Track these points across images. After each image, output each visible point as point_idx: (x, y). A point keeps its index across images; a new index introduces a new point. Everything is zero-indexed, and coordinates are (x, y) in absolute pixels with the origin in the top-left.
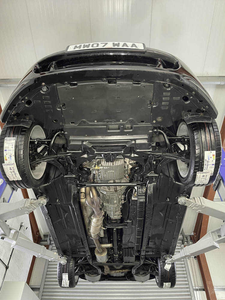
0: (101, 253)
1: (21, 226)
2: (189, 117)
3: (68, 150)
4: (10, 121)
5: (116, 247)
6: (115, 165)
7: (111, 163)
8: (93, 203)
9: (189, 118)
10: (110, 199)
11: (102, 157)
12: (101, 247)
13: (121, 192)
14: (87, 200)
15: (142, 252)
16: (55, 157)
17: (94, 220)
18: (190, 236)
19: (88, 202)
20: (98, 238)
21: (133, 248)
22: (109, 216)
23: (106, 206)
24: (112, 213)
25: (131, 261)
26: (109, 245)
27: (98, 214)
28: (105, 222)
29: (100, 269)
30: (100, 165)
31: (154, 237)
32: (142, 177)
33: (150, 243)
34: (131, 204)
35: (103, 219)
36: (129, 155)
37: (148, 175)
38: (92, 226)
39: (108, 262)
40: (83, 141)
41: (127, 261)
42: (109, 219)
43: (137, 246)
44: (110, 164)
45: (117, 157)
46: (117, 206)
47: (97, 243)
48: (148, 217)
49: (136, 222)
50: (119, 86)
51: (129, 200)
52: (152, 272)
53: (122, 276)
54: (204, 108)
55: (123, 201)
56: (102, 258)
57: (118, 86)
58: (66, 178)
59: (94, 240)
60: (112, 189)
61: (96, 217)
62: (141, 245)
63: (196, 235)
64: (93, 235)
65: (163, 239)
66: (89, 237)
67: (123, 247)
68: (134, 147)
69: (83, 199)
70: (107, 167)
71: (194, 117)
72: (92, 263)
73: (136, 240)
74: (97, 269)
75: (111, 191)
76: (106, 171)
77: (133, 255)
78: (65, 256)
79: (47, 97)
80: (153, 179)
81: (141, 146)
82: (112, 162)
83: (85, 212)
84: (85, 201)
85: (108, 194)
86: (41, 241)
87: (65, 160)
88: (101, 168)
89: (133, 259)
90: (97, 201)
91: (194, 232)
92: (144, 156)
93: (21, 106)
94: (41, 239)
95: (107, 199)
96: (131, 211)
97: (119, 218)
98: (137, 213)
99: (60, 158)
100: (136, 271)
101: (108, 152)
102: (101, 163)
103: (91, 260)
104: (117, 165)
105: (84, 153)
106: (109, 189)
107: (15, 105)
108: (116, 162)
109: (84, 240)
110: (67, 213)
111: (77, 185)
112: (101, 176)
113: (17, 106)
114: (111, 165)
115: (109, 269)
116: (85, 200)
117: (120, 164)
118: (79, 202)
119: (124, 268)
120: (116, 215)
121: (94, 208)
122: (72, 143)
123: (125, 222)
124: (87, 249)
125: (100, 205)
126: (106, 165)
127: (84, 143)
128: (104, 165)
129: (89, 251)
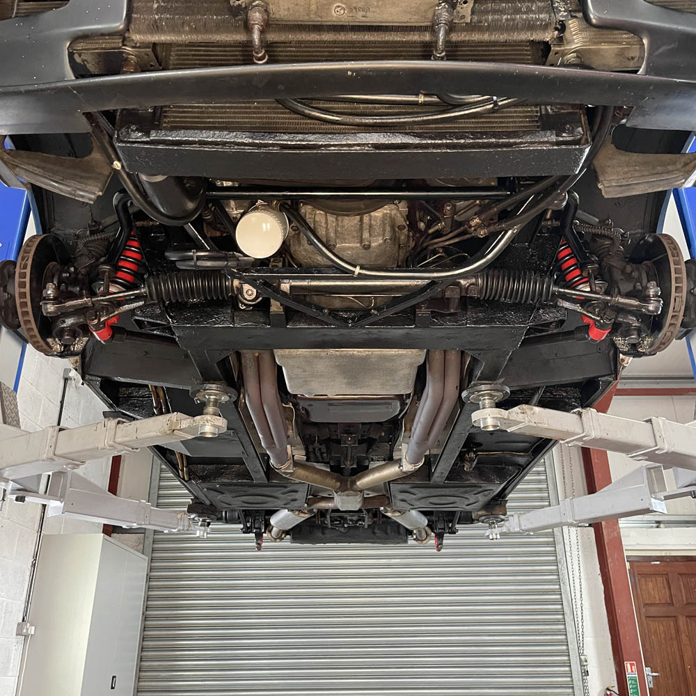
1: (66, 380)
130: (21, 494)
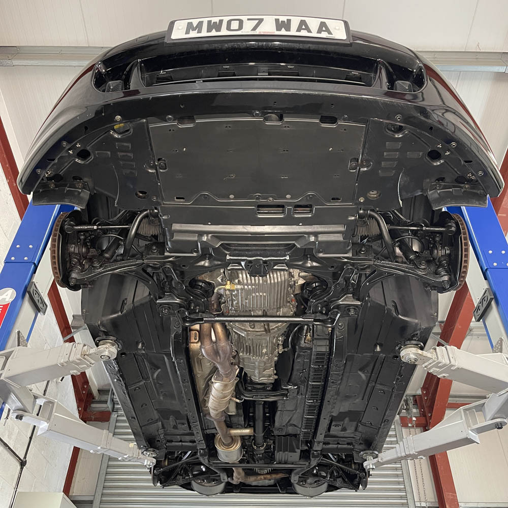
0: (228, 445)
2: (438, 191)
3: (168, 251)
4: (41, 190)
5: (260, 435)
6: (269, 282)
7: (260, 278)
8: (216, 353)
9: (439, 194)
10: (255, 346)
11: (241, 267)
12: (230, 434)
13: (278, 332)
14: (204, 348)
15: (316, 444)
16: (138, 264)
17: (217, 386)
18: (414, 396)
19: (205, 351)
20: (223, 418)
21: (295, 435)
22: (249, 375)
23: (243, 359)
24: (257, 371)
25: (290, 460)
26: (247, 431)
27: (227, 375)
28: (241, 389)
29: (225, 474)
30: (237, 281)
31: (342, 416)
32: (327, 305)
33: (333, 427)
34: (298, 354)
35: (236, 381)
36: (301, 263)
37: (340, 302)
38: (211, 397)
39: (241, 461)
40: (201, 233)
41: (283, 460)
42: (249, 381)
43: (305, 433)
44: (259, 280)
45: (275, 268)
46: (268, 359)
47: (220, 427)
48: (333, 382)
49: (306, 388)
50: (288, 127)
51: (294, 347)
52: (334, 480)
53: (269, 484)
54: (473, 175)
55: (281, 347)
56: (229, 453)
57: (285, 127)
58: (161, 304)
59: (214, 422)
60: (259, 328)
61: (222, 380)
62: (313, 431)
63: (427, 395)
64: (213, 413)
65: (361, 421)
66: (205, 416)
67: (276, 433)
68: (313, 249)
69: (195, 345)
70: (251, 285)
71: (450, 191)
72: (209, 461)
73: (304, 422)
74: (217, 473)
75: (257, 332)
76: (248, 292)
77: (297, 450)
78: (152, 449)
79: (125, 144)
80: (350, 311)
81: (328, 246)
82: (262, 276)
83: (197, 370)
84: (201, 349)
85: (249, 337)
86: (93, 403)
87: (161, 270)
88: (239, 287)
89: (295, 456)
90: (227, 350)
91: (423, 388)
92: (333, 267)
93: (66, 162)
94: (93, 399)
95: (247, 346)
96: (296, 367)
97: (270, 381)
98: (311, 373)
99: (148, 266)
100: (299, 477)
101: (255, 258)
102: (238, 277)
103: (207, 457)
104: (272, 281)
105: (202, 257)
106: (252, 327)
107: (53, 160)
108: (271, 276)
109: (195, 421)
110: (159, 370)
111: (184, 320)
112: (238, 303)
113: (56, 161)
114: (261, 282)
115: (243, 474)
116: (201, 347)
117: (279, 280)
118: (187, 350)
119: (275, 471)
120: (264, 377)
121: (217, 362)
122: (177, 237)
123: (282, 389)
124: (199, 437)
125: (231, 356)
126: (249, 282)
127: (205, 238)
128: (245, 281)
129: (203, 442)
130: (21, 413)
